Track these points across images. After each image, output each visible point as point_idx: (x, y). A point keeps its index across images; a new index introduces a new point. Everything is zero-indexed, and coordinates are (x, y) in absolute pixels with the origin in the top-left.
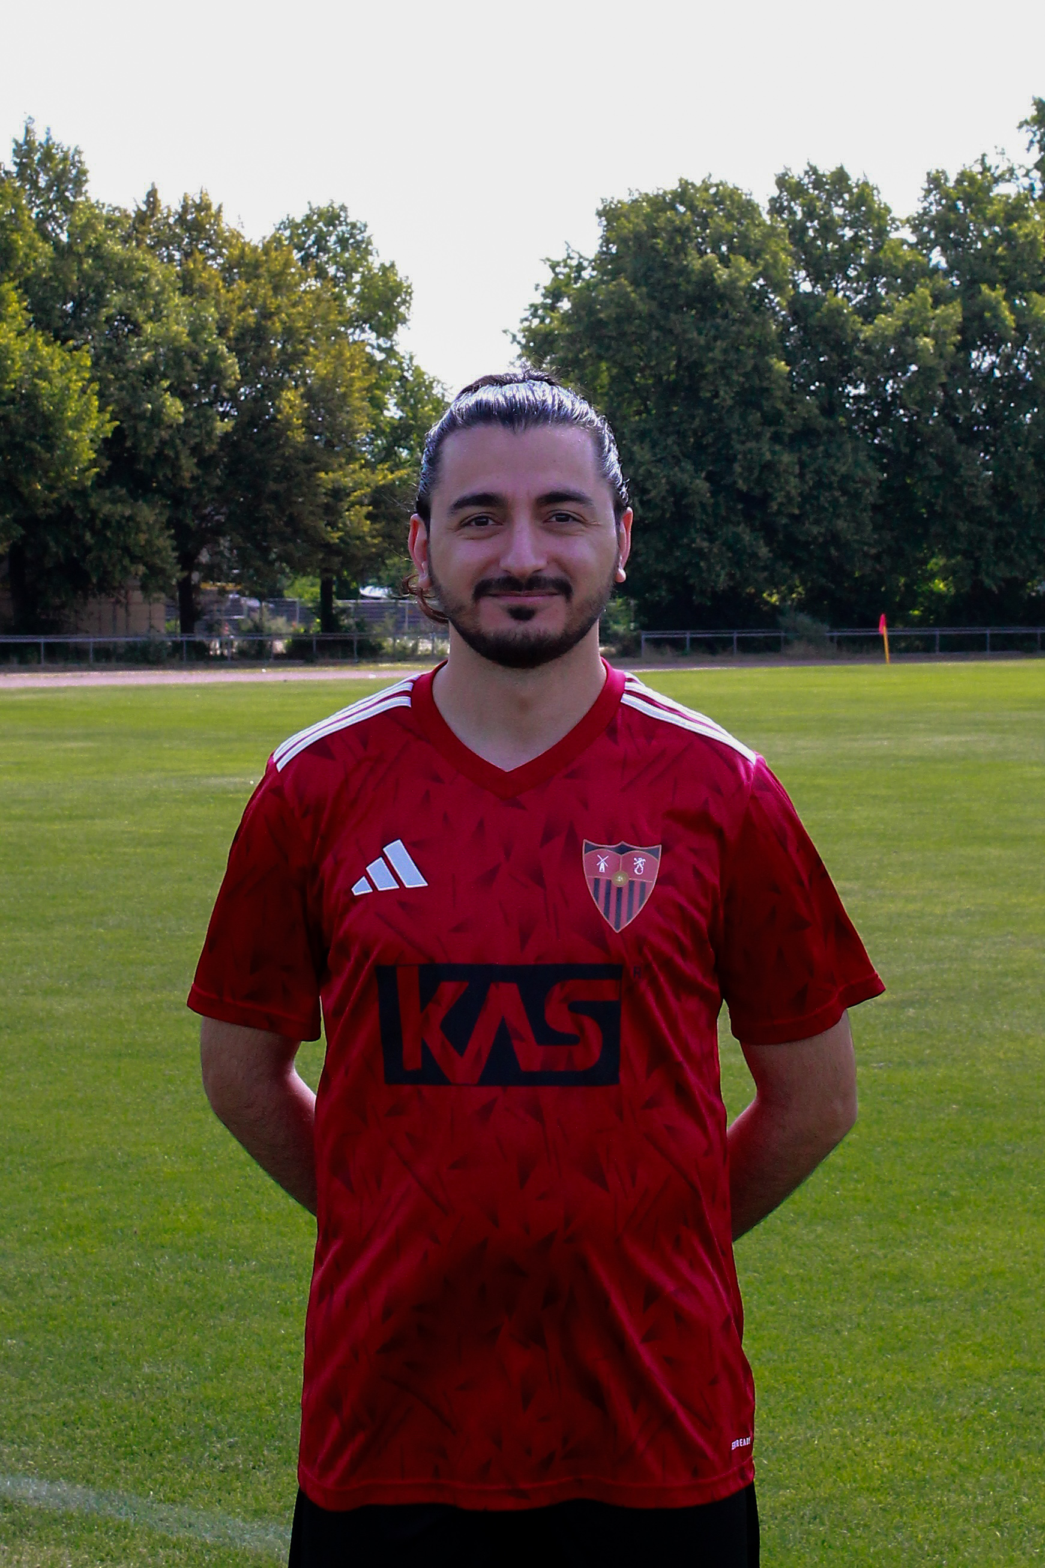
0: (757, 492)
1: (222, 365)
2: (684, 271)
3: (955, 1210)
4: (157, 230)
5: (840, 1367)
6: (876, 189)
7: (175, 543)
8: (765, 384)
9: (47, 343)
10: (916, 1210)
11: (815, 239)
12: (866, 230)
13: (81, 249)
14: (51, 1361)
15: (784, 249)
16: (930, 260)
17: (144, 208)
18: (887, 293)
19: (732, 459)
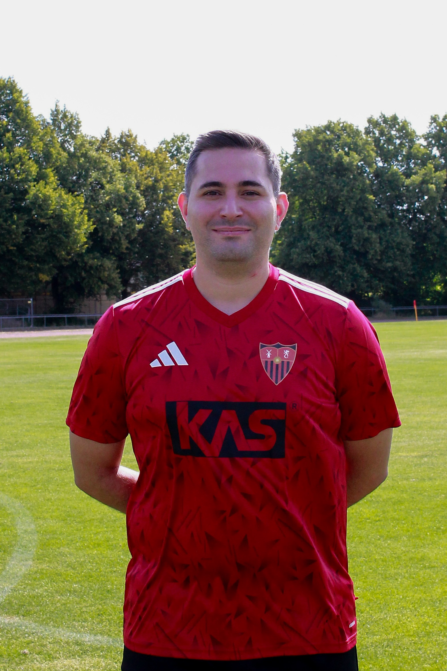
0: (362, 250)
1: (138, 201)
2: (330, 158)
3: (443, 534)
4: (110, 146)
5: (397, 592)
6: (410, 123)
7: (120, 275)
8: (365, 205)
9: (66, 194)
10: (427, 534)
11: (384, 144)
12: (406, 140)
13: (79, 154)
14: (91, 593)
15: (372, 150)
16: (432, 152)
17: (104, 136)
18: (414, 167)
19: (351, 237)
